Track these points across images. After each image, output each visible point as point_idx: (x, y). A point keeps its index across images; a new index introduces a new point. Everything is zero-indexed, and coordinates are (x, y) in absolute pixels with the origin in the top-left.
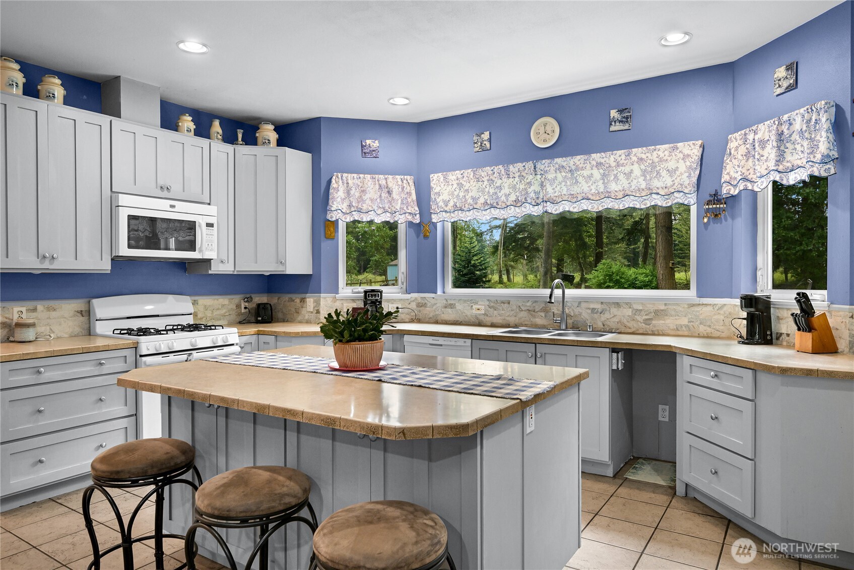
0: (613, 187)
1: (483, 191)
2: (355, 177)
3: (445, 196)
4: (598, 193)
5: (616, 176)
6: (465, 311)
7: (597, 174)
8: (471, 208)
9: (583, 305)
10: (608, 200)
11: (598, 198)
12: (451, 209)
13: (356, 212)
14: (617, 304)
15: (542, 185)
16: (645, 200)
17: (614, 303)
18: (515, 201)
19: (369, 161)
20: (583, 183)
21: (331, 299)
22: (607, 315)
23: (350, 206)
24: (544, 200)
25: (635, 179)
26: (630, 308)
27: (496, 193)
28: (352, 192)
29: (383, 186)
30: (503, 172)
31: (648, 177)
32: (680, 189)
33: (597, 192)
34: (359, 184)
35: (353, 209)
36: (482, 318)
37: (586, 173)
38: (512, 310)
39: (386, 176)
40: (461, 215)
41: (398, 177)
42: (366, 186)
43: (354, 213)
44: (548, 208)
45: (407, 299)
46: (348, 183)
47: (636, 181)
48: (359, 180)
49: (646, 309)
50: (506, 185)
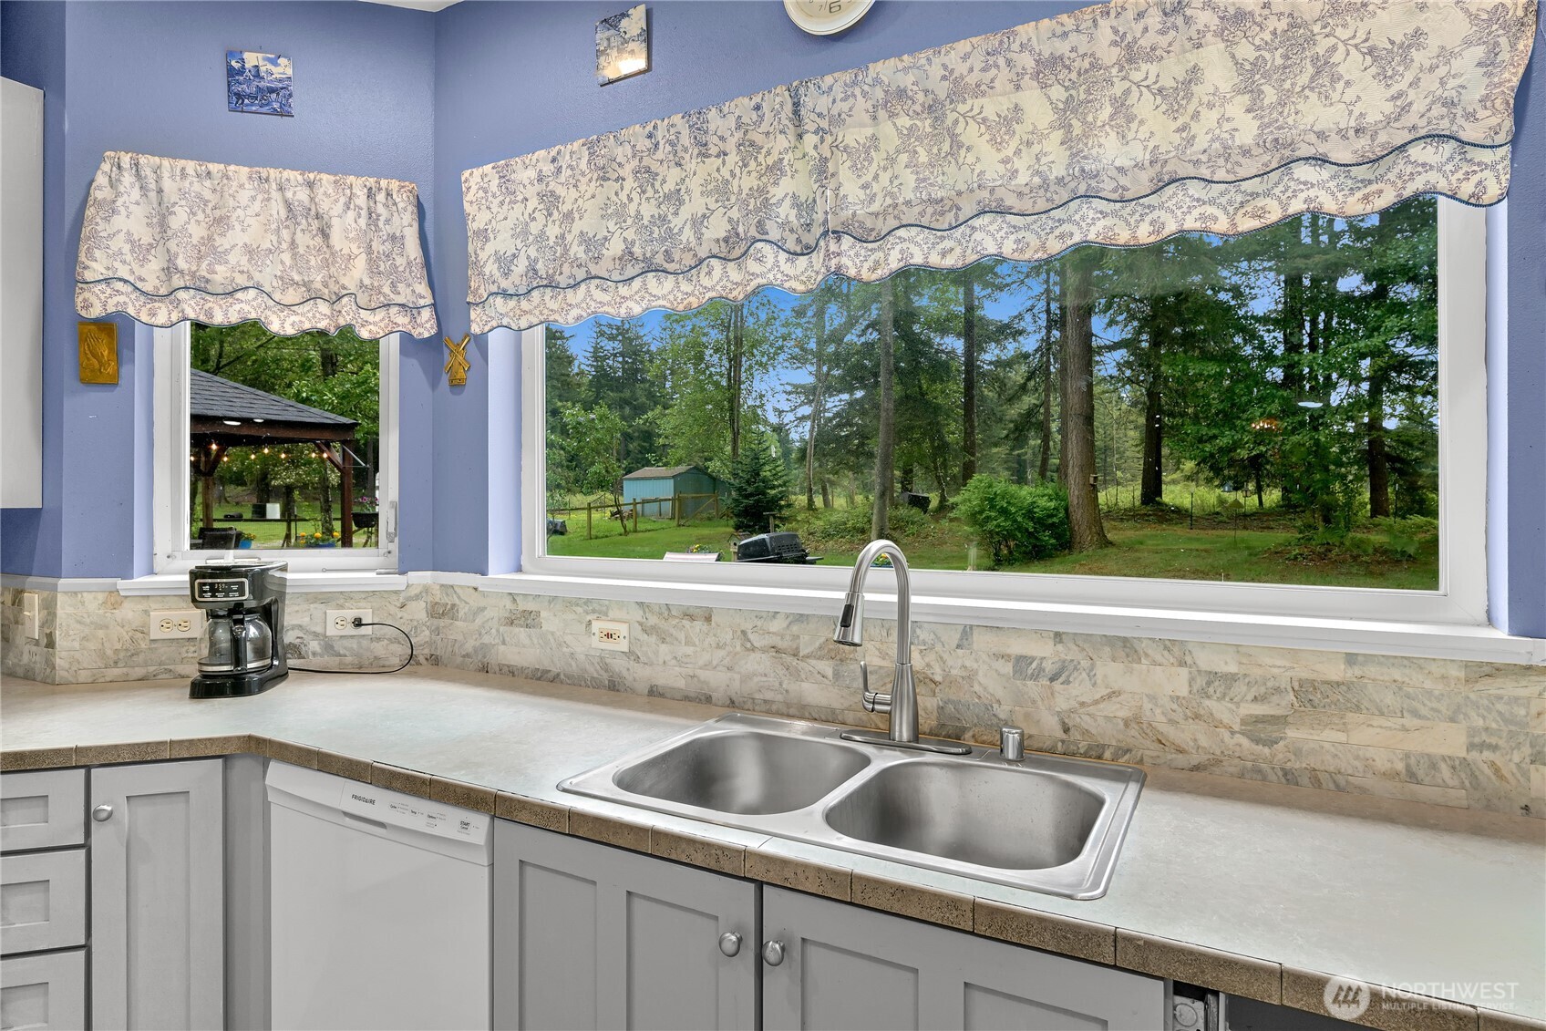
0: (1110, 151)
1: (620, 215)
2: (190, 171)
3: (503, 242)
4: (1045, 185)
5: (1120, 104)
6: (568, 639)
7: (1037, 107)
8: (581, 274)
9: (981, 641)
10: (1088, 210)
11: (1042, 205)
12: (517, 283)
13: (192, 292)
14: (1125, 646)
15: (822, 171)
16: (1255, 195)
17: (1110, 641)
18: (726, 240)
19: (257, 124)
20: (983, 146)
21: (101, 597)
22: (1079, 689)
23: (169, 270)
24: (831, 226)
25: (1211, 106)
26: (1182, 664)
27: (663, 219)
28: (175, 222)
29: (298, 209)
30: (686, 140)
31: (1270, 95)
32: (1444, 126)
33: (1037, 180)
34: (207, 194)
35: (177, 281)
36: (619, 665)
37: (992, 107)
38: (718, 647)
39: (312, 176)
40: (553, 305)
41: (358, 185)
42: (231, 203)
43: (182, 295)
44: (845, 261)
45: (396, 592)
46: (160, 191)
47: (1214, 115)
48: (208, 183)
49: (1256, 672)
50: (694, 184)
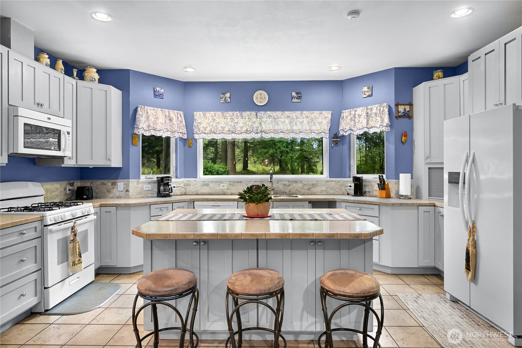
0: (295, 128)
1: (227, 124)
2: (152, 109)
3: (205, 125)
4: (288, 130)
5: (296, 123)
6: (215, 187)
7: (287, 121)
8: (221, 132)
9: (280, 183)
10: (292, 134)
11: (287, 132)
12: (208, 132)
13: (153, 130)
14: (296, 182)
15: (260, 124)
16: (309, 135)
17: (294, 181)
18: (246, 131)
19: (157, 100)
20: (281, 124)
21: (136, 183)
22: (291, 187)
23: (149, 126)
24: (262, 131)
25: (305, 125)
26: (302, 183)
27: (234, 126)
28: (150, 118)
29: (167, 116)
30: (239, 115)
31: (310, 125)
32: (324, 131)
33: (287, 129)
34: (154, 113)
35: (150, 128)
36: (225, 191)
37: (282, 120)
38: (243, 186)
39: (169, 110)
40: (214, 136)
41: (176, 111)
42: (159, 115)
43: (151, 130)
44: (263, 135)
45: (179, 182)
46: (147, 112)
47: (305, 126)
48: (154, 111)
49: (308, 183)
50: (241, 122)
